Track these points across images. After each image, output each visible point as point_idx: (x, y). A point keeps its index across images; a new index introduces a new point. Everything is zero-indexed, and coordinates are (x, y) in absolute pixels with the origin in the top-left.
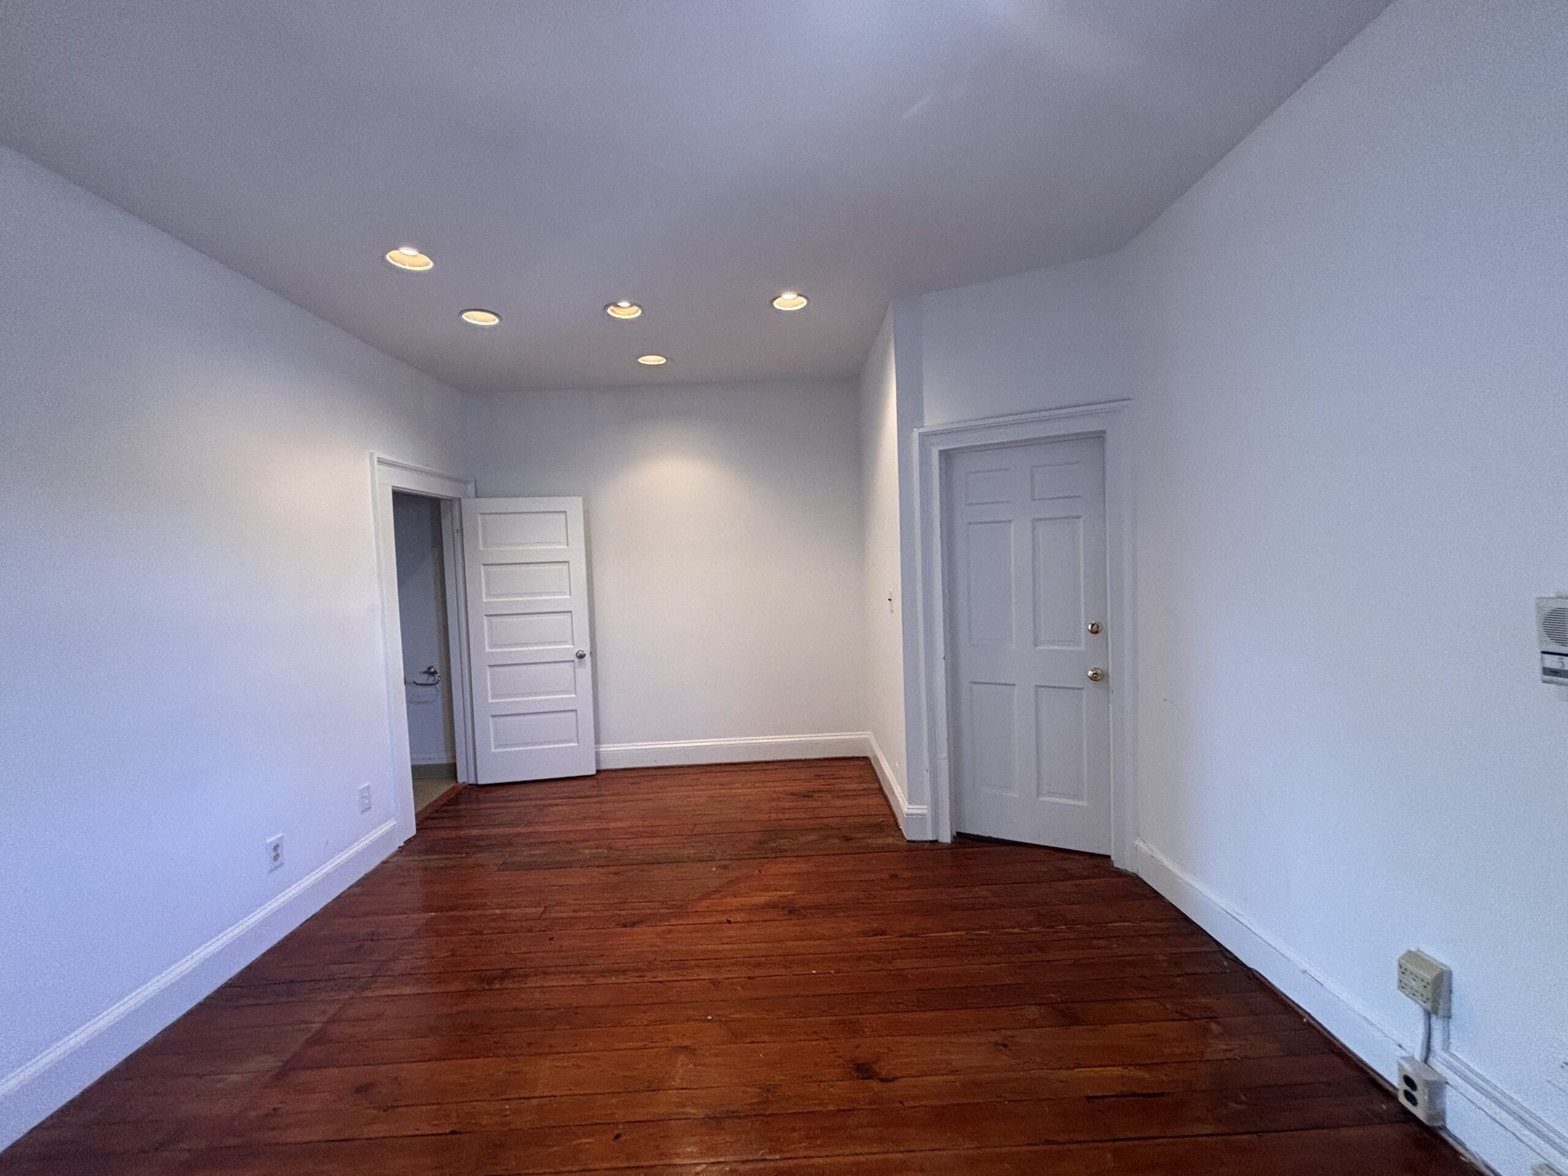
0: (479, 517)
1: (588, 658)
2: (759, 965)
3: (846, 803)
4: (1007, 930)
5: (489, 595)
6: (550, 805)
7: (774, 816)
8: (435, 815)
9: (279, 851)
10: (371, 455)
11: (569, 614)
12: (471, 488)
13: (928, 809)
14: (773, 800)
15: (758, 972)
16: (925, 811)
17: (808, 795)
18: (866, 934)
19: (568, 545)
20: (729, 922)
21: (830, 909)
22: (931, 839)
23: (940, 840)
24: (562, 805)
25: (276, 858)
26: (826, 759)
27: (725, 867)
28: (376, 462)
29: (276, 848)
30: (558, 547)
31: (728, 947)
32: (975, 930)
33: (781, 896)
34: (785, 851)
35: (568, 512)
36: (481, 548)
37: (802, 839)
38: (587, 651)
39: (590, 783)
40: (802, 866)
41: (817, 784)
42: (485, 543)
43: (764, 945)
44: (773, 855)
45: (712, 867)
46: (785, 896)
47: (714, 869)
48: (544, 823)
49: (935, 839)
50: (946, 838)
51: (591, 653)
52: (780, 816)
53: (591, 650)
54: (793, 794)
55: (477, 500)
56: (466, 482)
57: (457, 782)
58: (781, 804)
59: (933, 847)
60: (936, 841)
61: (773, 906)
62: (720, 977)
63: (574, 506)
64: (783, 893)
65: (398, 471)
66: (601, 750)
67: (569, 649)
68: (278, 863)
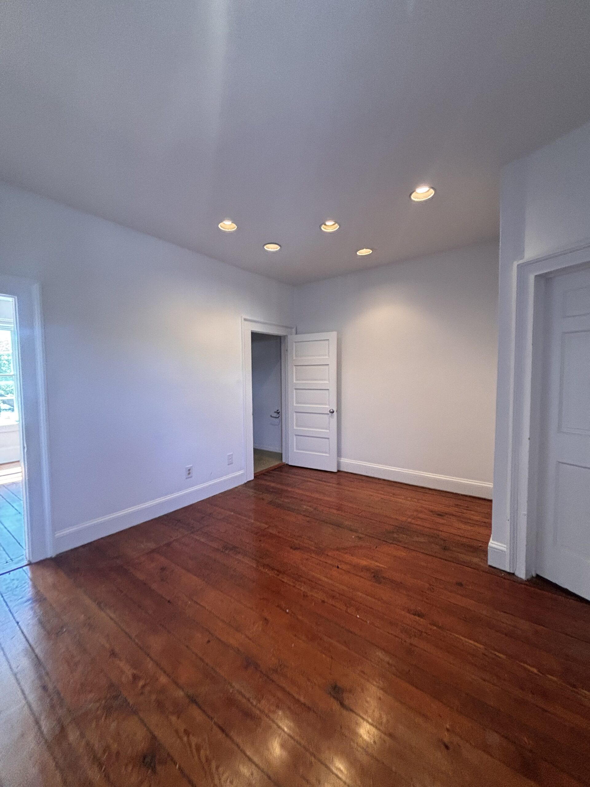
0: (294, 344)
1: (335, 413)
2: (333, 597)
3: (463, 526)
4: (526, 665)
5: (297, 380)
6: (307, 481)
7: (409, 520)
8: (266, 473)
9: (191, 471)
10: (242, 317)
11: (328, 391)
12: (294, 331)
13: (507, 549)
14: (417, 511)
15: (331, 601)
16: (505, 549)
17: (440, 515)
18: (409, 611)
19: (329, 356)
20: (338, 567)
21: (398, 586)
22: (508, 571)
23: (517, 574)
24: (313, 483)
25: (189, 474)
26: (470, 497)
27: (360, 538)
28: (243, 319)
29: (189, 470)
30: (324, 357)
31: (326, 579)
32: (495, 650)
33: (377, 566)
34: (400, 542)
35: (330, 339)
36: (294, 358)
37: (415, 539)
38: (335, 410)
39: (332, 475)
40: (402, 554)
41: (452, 510)
42: (296, 356)
43: (345, 588)
44: (391, 541)
45: (352, 535)
46: (379, 567)
47: (353, 537)
48: (299, 488)
49: (512, 572)
50: (522, 574)
51: (337, 411)
52: (413, 521)
53: (337, 409)
54: (432, 511)
55: (296, 336)
56: (291, 328)
57: (282, 461)
58: (420, 515)
59: (508, 577)
60: (513, 574)
61: (367, 569)
62: (309, 593)
63: (333, 336)
64: (379, 564)
65: (254, 324)
66: (342, 461)
67: (327, 408)
68: (190, 476)
